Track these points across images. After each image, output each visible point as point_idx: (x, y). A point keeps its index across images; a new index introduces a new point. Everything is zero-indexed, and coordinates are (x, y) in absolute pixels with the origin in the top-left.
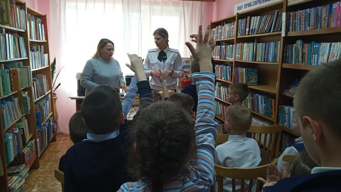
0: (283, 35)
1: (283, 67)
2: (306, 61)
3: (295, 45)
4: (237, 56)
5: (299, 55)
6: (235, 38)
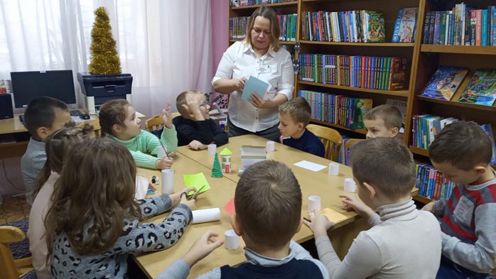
2: (478, 38)
3: (451, 12)
5: (460, 29)
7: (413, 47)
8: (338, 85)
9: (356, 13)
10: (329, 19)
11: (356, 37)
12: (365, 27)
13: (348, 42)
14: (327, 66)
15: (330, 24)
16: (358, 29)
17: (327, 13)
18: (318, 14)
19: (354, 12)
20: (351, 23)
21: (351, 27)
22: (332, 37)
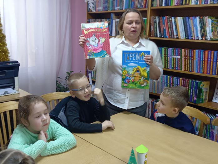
8: (183, 71)
9: (199, 18)
10: (175, 22)
11: (200, 36)
12: (209, 29)
13: (192, 39)
14: (173, 57)
15: (176, 26)
16: (201, 30)
17: (173, 18)
18: (165, 18)
19: (198, 18)
20: (195, 26)
21: (195, 28)
22: (177, 35)
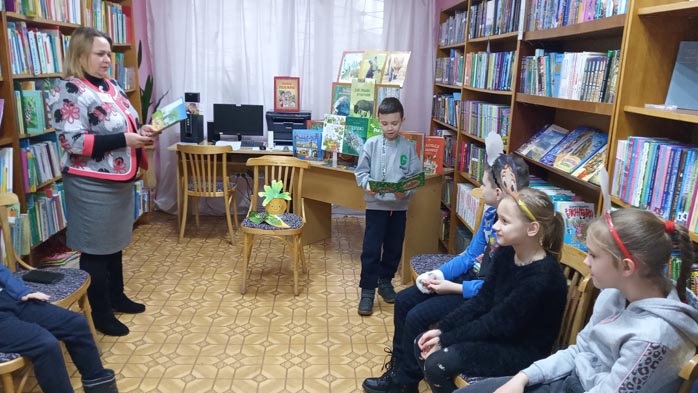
0: (520, 38)
1: (518, 100)
4: (466, 78)
6: (465, 44)
7: (511, 96)
